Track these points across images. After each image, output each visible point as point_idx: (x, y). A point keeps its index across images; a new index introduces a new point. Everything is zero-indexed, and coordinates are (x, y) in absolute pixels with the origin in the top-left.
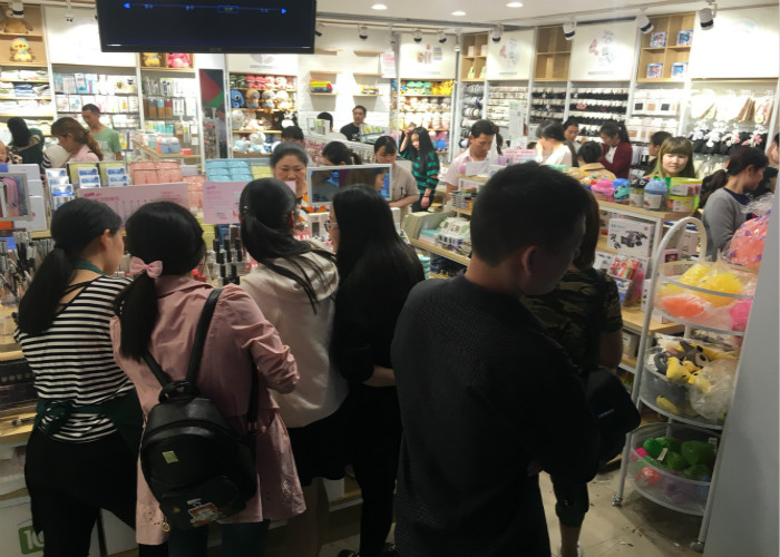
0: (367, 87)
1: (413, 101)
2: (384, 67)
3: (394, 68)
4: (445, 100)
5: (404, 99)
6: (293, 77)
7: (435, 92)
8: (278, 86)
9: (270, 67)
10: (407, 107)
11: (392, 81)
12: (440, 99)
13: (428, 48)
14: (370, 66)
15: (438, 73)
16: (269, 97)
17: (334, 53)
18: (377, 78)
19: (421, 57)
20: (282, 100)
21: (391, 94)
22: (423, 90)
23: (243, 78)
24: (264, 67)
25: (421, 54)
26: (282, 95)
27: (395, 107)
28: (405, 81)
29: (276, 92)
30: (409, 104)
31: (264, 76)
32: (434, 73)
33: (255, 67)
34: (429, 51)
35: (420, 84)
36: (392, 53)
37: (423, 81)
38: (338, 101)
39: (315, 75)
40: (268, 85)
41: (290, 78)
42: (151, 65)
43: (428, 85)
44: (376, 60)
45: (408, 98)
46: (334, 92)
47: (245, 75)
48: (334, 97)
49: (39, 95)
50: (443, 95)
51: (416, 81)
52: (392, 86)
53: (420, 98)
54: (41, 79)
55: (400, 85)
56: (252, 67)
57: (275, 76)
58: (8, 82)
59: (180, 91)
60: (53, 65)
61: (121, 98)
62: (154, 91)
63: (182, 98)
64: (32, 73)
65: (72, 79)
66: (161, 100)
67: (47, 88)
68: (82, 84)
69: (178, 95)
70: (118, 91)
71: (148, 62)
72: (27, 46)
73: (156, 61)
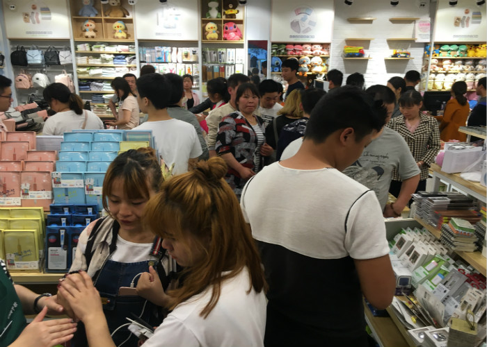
0: (398, 51)
1: (446, 64)
2: (418, 32)
3: (429, 33)
4: (481, 62)
5: (435, 61)
6: (329, 44)
7: (471, 54)
8: (314, 52)
9: (308, 37)
10: (437, 69)
11: (426, 45)
12: (476, 61)
13: (467, 12)
14: (404, 32)
15: (476, 36)
16: (304, 63)
17: (370, 22)
18: (411, 43)
19: (458, 22)
20: (316, 65)
21: (424, 57)
22: (458, 53)
23: (284, 47)
24: (302, 37)
25: (458, 19)
26: (317, 60)
27: (427, 70)
28: (439, 45)
29: (311, 58)
30: (442, 66)
31: (302, 44)
32: (471, 36)
33: (294, 37)
34: (467, 16)
35: (455, 47)
36: (428, 19)
37: (459, 44)
38: (370, 65)
39: (350, 42)
40: (305, 52)
41: (325, 46)
42: (211, 39)
43: (463, 48)
44: (411, 26)
45: (441, 60)
46: (366, 57)
47: (286, 44)
48: (366, 61)
49: (130, 63)
50: (479, 57)
51: (450, 44)
52: (425, 50)
53: (453, 61)
54: (131, 52)
55: (433, 48)
56: (291, 36)
57: (312, 44)
58: (110, 54)
59: (231, 59)
60: (139, 40)
61: (187, 65)
62: (213, 60)
63: (232, 64)
64: (126, 47)
65: (152, 50)
66: (216, 67)
67: (135, 58)
68: (159, 54)
69: (230, 62)
70: (185, 60)
71: (208, 36)
72: (123, 27)
73: (215, 35)
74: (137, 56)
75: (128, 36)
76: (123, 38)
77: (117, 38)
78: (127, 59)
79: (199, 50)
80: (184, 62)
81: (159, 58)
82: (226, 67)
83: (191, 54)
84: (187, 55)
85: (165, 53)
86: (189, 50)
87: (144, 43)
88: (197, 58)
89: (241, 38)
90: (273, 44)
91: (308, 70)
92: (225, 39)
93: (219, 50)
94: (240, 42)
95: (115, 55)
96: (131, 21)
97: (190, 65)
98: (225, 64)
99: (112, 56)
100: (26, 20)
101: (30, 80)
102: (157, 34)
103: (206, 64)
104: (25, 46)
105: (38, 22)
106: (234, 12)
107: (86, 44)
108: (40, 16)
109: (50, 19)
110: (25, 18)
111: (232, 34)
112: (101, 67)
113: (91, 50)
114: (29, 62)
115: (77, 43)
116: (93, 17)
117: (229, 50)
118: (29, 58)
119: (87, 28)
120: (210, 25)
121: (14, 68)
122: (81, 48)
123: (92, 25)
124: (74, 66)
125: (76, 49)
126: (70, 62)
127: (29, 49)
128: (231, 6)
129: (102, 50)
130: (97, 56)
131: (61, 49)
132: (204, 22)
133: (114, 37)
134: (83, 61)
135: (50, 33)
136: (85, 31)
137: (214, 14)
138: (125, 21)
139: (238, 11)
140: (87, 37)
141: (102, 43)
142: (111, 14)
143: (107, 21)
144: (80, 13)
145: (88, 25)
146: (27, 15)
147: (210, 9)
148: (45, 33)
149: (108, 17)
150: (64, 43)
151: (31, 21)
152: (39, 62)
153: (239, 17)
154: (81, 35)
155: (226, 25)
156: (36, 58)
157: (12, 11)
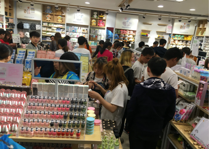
0: (160, 36)
1: (176, 42)
2: (167, 30)
3: (171, 30)
4: (189, 42)
5: (173, 40)
6: (136, 31)
7: (185, 39)
8: (130, 33)
9: (128, 28)
10: (173, 43)
11: (170, 34)
12: (187, 42)
13: (185, 24)
14: (163, 29)
15: (187, 33)
16: (126, 37)
17: (151, 24)
18: (165, 33)
19: (181, 27)
20: (131, 38)
21: (169, 39)
22: (181, 38)
23: (119, 30)
24: (126, 27)
25: (182, 26)
26: (131, 36)
27: (169, 43)
28: (174, 35)
29: (129, 35)
30: (175, 42)
31: (126, 30)
32: (186, 33)
33: (123, 27)
34: (185, 25)
35: (180, 36)
36: (171, 25)
37: (181, 35)
38: (150, 40)
39: (143, 31)
40: (127, 33)
41: (134, 31)
42: (93, 25)
43: (183, 36)
44: (165, 27)
45: (175, 40)
46: (148, 37)
47: (120, 30)
48: (148, 38)
49: (62, 31)
50: (188, 40)
51: (178, 35)
52: (169, 36)
53: (179, 41)
54: (63, 27)
55: (172, 36)
56: (122, 27)
57: (130, 30)
58: (55, 27)
59: (100, 33)
60: (67, 23)
61: (84, 34)
62: (93, 33)
63: (100, 35)
64: (62, 26)
65: (71, 28)
66: (94, 36)
67: (64, 30)
68: (74, 29)
69: (99, 34)
70: (83, 32)
71: (92, 24)
72: (61, 18)
73: (95, 24)
74: (65, 29)
75: (63, 21)
76: (61, 22)
77: (59, 22)
78: (61, 30)
79: (89, 29)
80: (82, 33)
81: (73, 31)
82: (98, 36)
83: (85, 30)
85: (76, 29)
86: (85, 29)
87: (68, 25)
88: (88, 32)
89: (105, 26)
90: (116, 29)
91: (127, 39)
92: (99, 26)
93: (96, 30)
94: (104, 27)
95: (57, 28)
96: (64, 16)
97: (85, 34)
98: (98, 35)
99: (56, 28)
100: (25, 12)
101: (24, 34)
102: (74, 22)
103: (90, 34)
104: (22, 22)
105: (29, 13)
106: (103, 16)
107: (47, 23)
108: (31, 11)
109: (34, 12)
110: (25, 11)
111: (101, 24)
112: (51, 32)
113: (48, 25)
114: (24, 28)
115: (43, 22)
116: (50, 13)
117: (99, 30)
118: (24, 26)
119: (48, 17)
120: (93, 20)
121: (18, 29)
122: (44, 24)
123: (50, 16)
124: (41, 31)
125: (43, 24)
126: (40, 29)
127: (25, 23)
128: (102, 14)
129: (52, 26)
130: (50, 28)
131: (37, 24)
132: (92, 19)
133: (57, 21)
134: (45, 29)
135: (34, 18)
136: (47, 18)
137: (95, 16)
138: (62, 16)
139: (104, 16)
140: (47, 20)
141: (52, 23)
142: (57, 13)
143: (55, 15)
144: (45, 12)
145: (48, 16)
146: (25, 10)
147: (94, 14)
148: (32, 17)
149: (56, 14)
150: (38, 22)
151: (27, 12)
152: (28, 28)
153: (104, 18)
154: (45, 20)
155: (99, 21)
156: (27, 26)
157: (20, 8)
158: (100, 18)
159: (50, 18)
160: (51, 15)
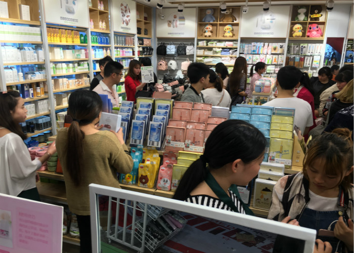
42: (296, 36)
49: (232, 54)
54: (234, 46)
60: (241, 38)
61: (274, 56)
62: (296, 52)
63: (311, 56)
64: (231, 43)
65: (250, 45)
67: (236, 51)
68: (255, 48)
69: (309, 54)
70: (274, 52)
71: (294, 35)
72: (231, 29)
73: (300, 34)
74: (238, 50)
75: (234, 35)
76: (230, 36)
77: (226, 36)
78: (231, 51)
79: (285, 45)
80: (272, 54)
81: (254, 51)
82: (306, 58)
83: (279, 48)
84: (275, 49)
85: (259, 47)
86: (278, 45)
87: (244, 40)
88: (283, 51)
89: (322, 36)
90: (349, 40)
92: (308, 36)
93: (301, 45)
95: (223, 48)
96: (237, 25)
97: (277, 56)
98: (305, 56)
99: (221, 49)
100: (169, 26)
101: (167, 64)
102: (255, 33)
103: (289, 56)
104: (165, 43)
105: (176, 26)
106: (318, 16)
107: (204, 41)
108: (178, 23)
109: (184, 24)
110: (169, 24)
111: (314, 33)
112: (212, 57)
113: (207, 45)
114: (167, 53)
115: (199, 40)
116: (211, 22)
117: (310, 45)
118: (168, 50)
119: (207, 30)
121: (158, 56)
122: (201, 44)
123: (210, 28)
124: (195, 56)
125: (198, 44)
126: (192, 53)
127: (168, 44)
128: (316, 11)
129: (214, 45)
130: (210, 49)
131: (188, 44)
132: (293, 24)
133: (224, 36)
134: (201, 52)
135: (183, 34)
136: (205, 32)
137: (302, 18)
138: (233, 25)
139: (322, 15)
140: (206, 36)
141: (215, 40)
142: (224, 20)
143: (221, 25)
144: (203, 20)
145: (207, 28)
146: (170, 22)
147: (300, 14)
148: (180, 34)
149: (221, 22)
150: (190, 41)
151: (172, 26)
152: (174, 53)
153: (321, 19)
154: (202, 35)
155: (310, 26)
156: (171, 50)
157: (162, 19)
158: (312, 19)
159: (211, 32)
160: (213, 25)
